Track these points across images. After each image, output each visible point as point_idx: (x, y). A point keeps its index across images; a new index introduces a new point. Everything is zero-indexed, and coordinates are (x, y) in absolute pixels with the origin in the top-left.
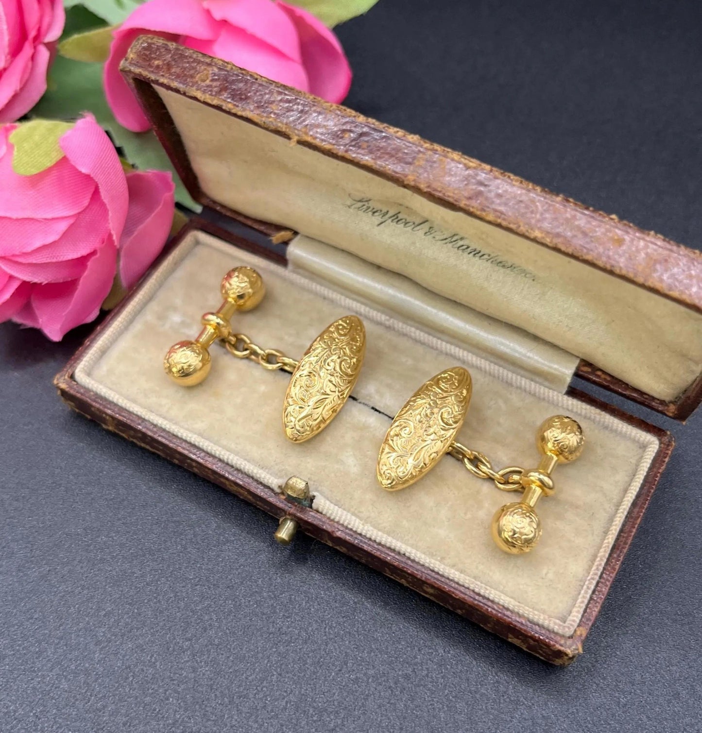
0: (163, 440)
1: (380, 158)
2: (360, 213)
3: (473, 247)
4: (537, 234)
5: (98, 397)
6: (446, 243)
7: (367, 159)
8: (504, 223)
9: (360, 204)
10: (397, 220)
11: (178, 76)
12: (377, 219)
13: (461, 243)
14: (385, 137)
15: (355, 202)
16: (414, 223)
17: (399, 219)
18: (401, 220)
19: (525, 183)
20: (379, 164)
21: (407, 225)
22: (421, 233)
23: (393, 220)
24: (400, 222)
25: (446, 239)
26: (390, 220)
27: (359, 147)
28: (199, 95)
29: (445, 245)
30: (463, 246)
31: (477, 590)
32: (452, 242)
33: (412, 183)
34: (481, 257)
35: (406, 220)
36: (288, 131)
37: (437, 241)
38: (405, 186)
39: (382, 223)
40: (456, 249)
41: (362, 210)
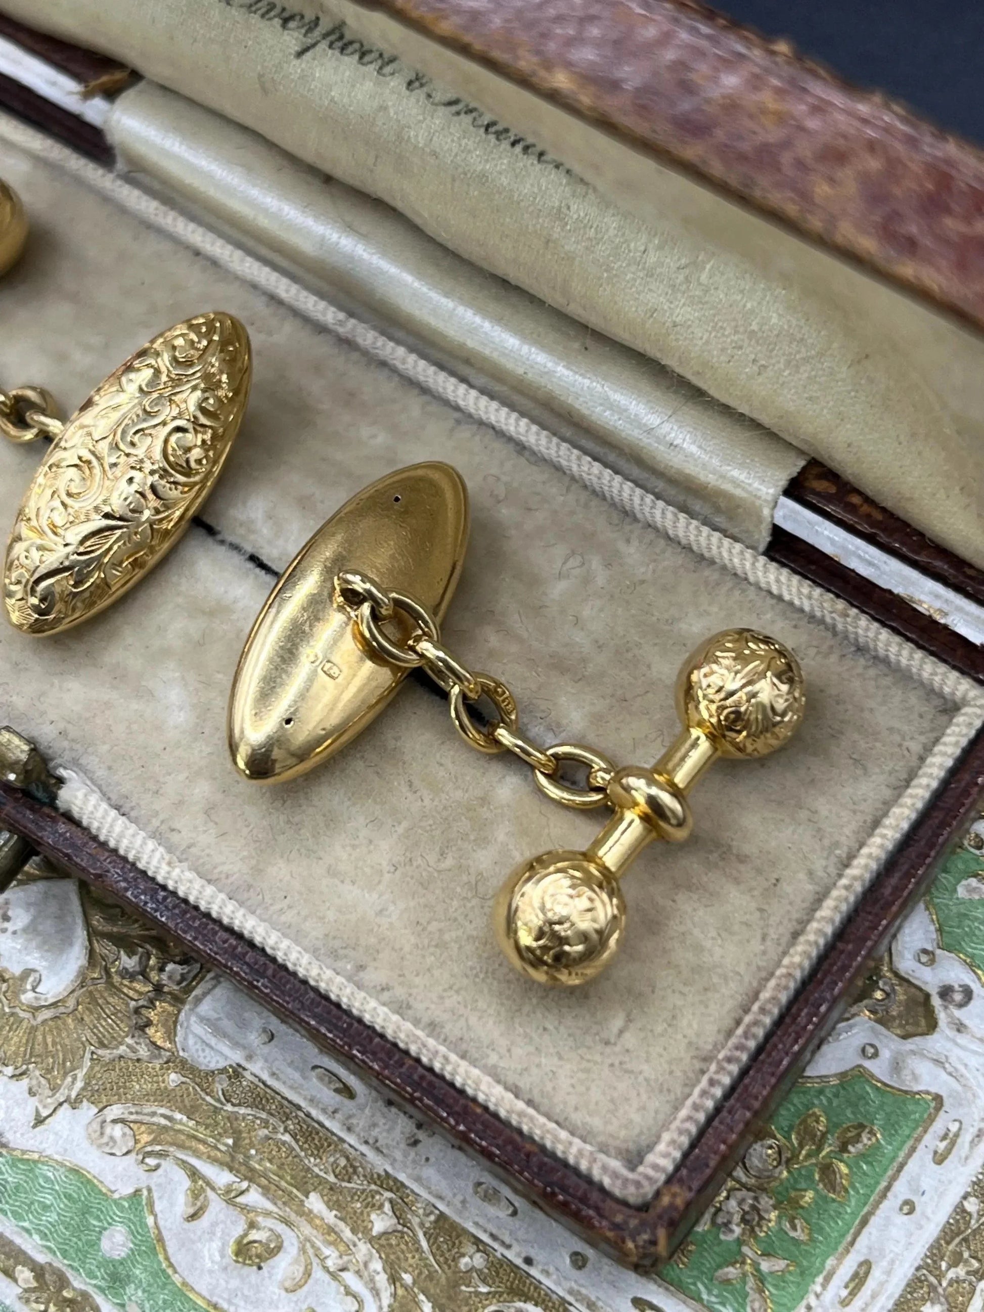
3: (513, 130)
4: (561, 80)
6: (457, 114)
10: (340, 44)
12: (292, 39)
16: (381, 55)
17: (345, 41)
18: (351, 43)
21: (367, 59)
22: (398, 84)
24: (350, 49)
25: (457, 102)
26: (324, 45)
29: (456, 118)
30: (493, 124)
32: (469, 112)
35: (361, 45)
37: (436, 105)
40: (482, 130)
41: (260, 12)
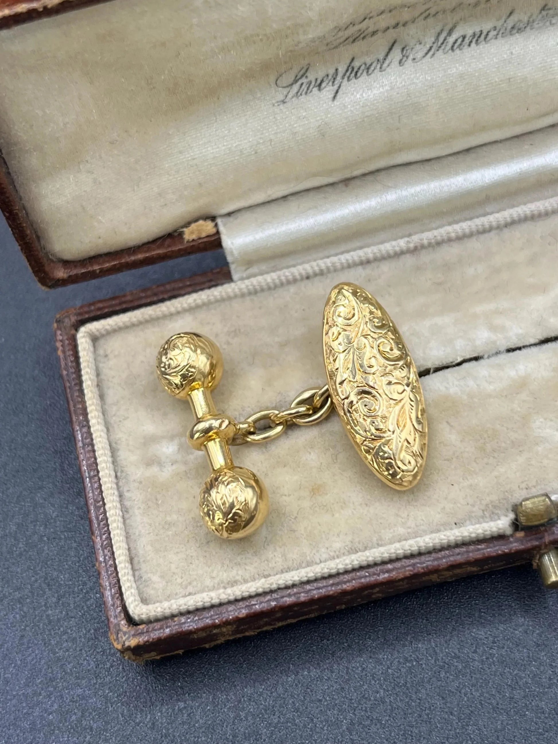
2: (303, 98)
3: (469, 33)
6: (433, 55)
9: (296, 87)
12: (328, 91)
13: (451, 40)
15: (288, 89)
17: (355, 70)
22: (394, 67)
23: (349, 77)
24: (360, 72)
25: (431, 48)
26: (345, 80)
29: (432, 60)
30: (456, 40)
32: (440, 47)
34: (485, 38)
35: (365, 64)
39: (337, 92)
41: (304, 93)
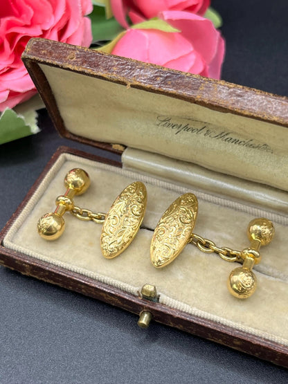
0: (63, 274)
1: (179, 88)
2: (165, 128)
3: (234, 138)
4: (275, 119)
5: (19, 253)
6: (218, 138)
7: (171, 90)
8: (255, 115)
9: (164, 123)
10: (187, 129)
11: (57, 58)
12: (175, 130)
13: (226, 137)
14: (180, 77)
15: (161, 122)
16: (197, 130)
18: (190, 129)
19: (263, 93)
20: (180, 92)
21: (193, 131)
22: (202, 135)
23: (185, 129)
25: (217, 136)
26: (183, 130)
27: (167, 84)
28: (70, 67)
29: (217, 140)
30: (228, 138)
31: (267, 338)
32: (221, 137)
33: (200, 100)
34: (239, 143)
35: (192, 128)
36: (125, 81)
37: (212, 138)
38: (195, 102)
39: (178, 132)
40: (224, 141)
